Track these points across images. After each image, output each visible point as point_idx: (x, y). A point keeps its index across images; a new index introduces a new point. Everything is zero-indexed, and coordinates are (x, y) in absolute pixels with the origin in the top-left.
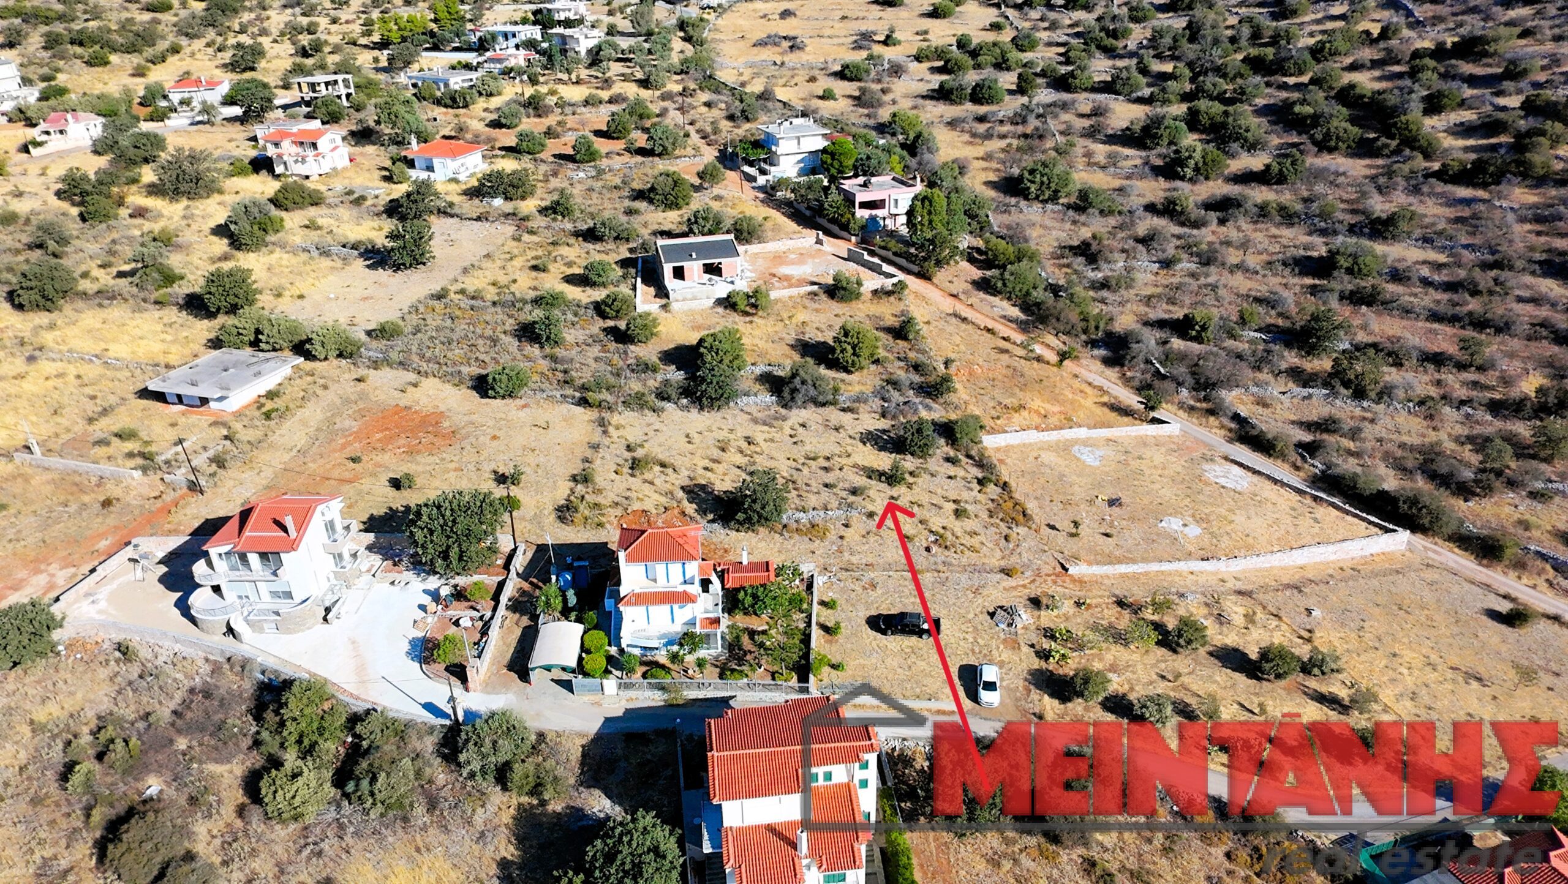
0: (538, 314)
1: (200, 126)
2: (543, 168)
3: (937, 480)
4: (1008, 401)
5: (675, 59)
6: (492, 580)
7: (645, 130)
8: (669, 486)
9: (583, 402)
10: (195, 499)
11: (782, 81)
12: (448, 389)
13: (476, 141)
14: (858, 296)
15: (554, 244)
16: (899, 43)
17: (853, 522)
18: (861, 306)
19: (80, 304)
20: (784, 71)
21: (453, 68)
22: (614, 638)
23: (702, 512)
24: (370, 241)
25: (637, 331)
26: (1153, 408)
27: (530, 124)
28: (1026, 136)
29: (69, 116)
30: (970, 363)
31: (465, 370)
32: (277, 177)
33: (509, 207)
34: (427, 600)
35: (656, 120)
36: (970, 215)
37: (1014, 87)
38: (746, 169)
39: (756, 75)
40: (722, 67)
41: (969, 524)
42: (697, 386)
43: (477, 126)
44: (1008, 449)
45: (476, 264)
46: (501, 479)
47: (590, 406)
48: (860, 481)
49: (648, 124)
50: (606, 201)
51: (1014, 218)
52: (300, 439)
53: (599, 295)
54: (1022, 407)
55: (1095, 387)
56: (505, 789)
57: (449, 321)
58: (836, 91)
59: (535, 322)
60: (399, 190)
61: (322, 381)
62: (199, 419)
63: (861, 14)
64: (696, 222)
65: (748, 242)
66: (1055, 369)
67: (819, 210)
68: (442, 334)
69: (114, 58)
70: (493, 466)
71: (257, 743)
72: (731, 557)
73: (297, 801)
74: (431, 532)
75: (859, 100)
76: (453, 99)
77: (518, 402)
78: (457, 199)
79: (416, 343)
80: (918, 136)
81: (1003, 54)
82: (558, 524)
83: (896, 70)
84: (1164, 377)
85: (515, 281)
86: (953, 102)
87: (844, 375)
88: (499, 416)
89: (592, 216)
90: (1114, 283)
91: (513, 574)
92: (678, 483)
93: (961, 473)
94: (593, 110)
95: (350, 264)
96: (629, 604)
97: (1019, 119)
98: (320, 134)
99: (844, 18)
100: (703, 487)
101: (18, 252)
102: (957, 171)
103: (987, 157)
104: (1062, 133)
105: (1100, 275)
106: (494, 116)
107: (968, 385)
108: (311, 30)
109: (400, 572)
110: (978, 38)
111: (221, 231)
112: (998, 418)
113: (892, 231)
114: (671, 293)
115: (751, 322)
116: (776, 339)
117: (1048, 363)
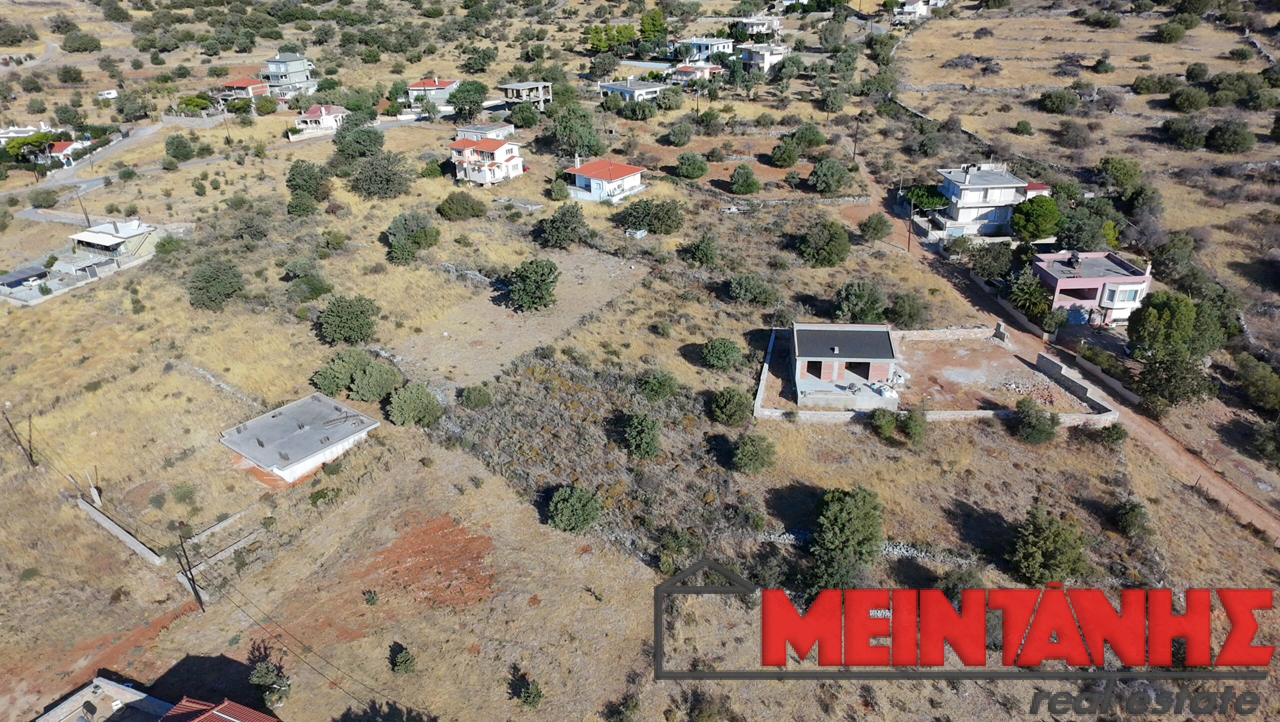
0: (638, 404)
1: (423, 122)
2: (699, 197)
5: (857, 78)
7: (813, 159)
9: (653, 561)
10: (191, 619)
11: (970, 109)
12: (510, 498)
14: (1050, 435)
15: (684, 297)
16: (1112, 69)
18: (1052, 453)
20: (974, 97)
24: (506, 267)
25: (745, 460)
27: (697, 144)
33: (650, 242)
35: (824, 147)
37: (1267, 132)
38: (917, 219)
39: (942, 100)
40: (905, 89)
43: (646, 140)
45: (596, 313)
46: (518, 685)
47: (661, 570)
49: (816, 151)
50: (752, 245)
52: (332, 544)
53: (714, 383)
57: (543, 393)
58: (1032, 125)
59: (631, 417)
60: (552, 210)
61: (388, 457)
63: (1067, 35)
65: (907, 326)
67: (1004, 291)
68: (529, 411)
69: (384, 57)
75: (1059, 137)
76: (634, 111)
78: (601, 226)
79: (497, 421)
80: (1139, 193)
81: (1250, 89)
85: (627, 346)
86: (1180, 147)
88: (551, 560)
89: (733, 265)
94: (764, 131)
95: (479, 294)
98: (498, 144)
99: (1047, 39)
101: (227, 239)
102: (1192, 244)
103: (1232, 227)
106: (664, 131)
108: (540, 36)
110: (1215, 69)
111: (385, 238)
113: (1100, 328)
114: (800, 396)
115: (896, 459)
116: (927, 496)
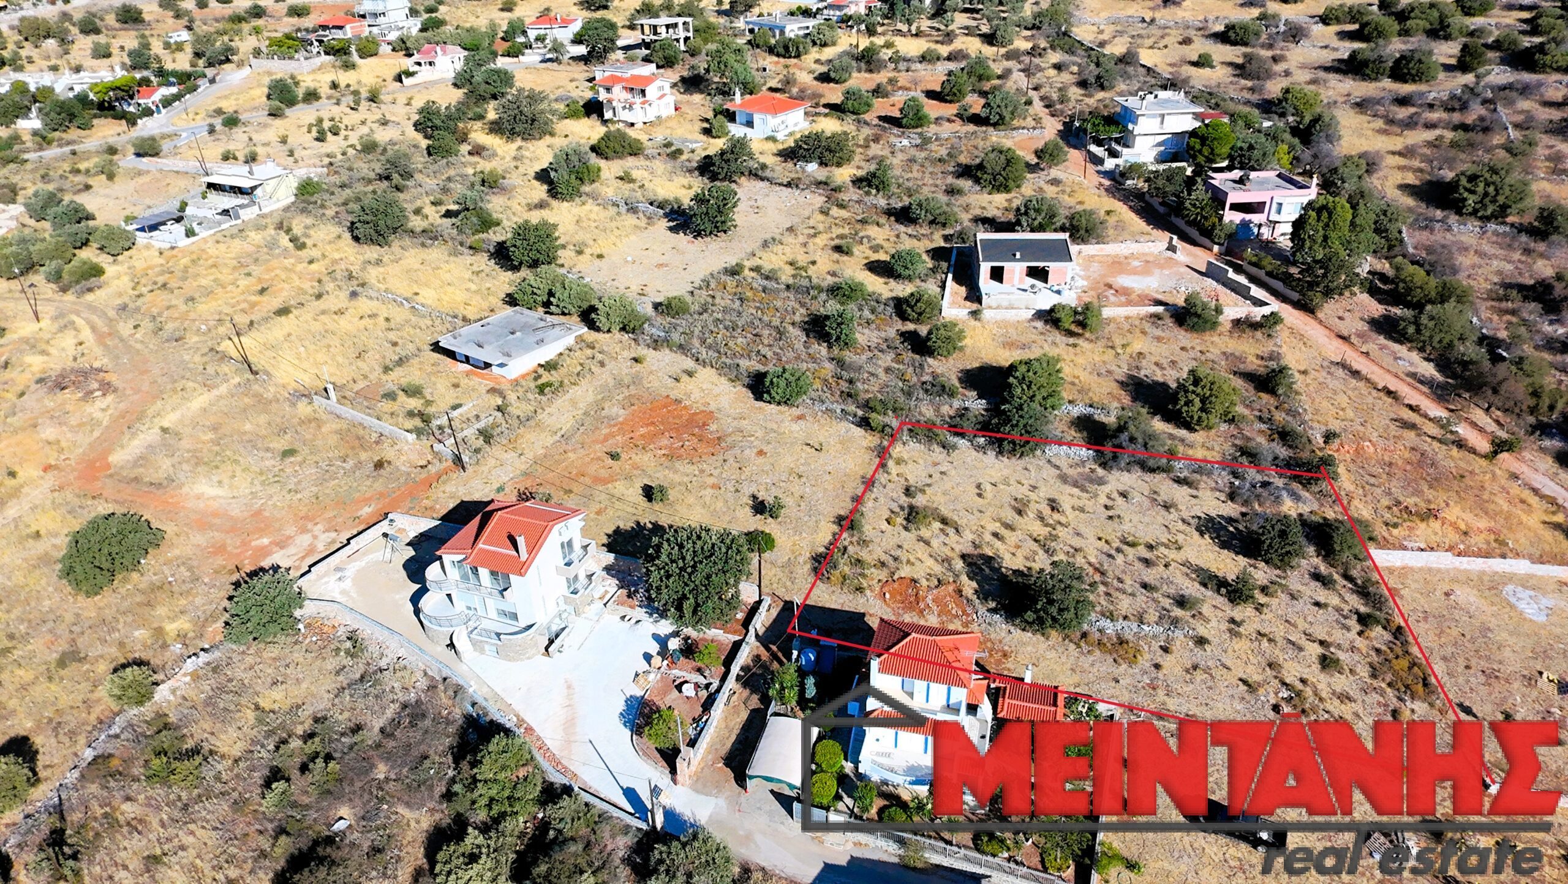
0: (832, 307)
1: (549, 64)
2: (866, 131)
3: (1299, 605)
4: (1410, 501)
5: (1028, 11)
6: (728, 639)
7: (983, 94)
8: (947, 551)
9: (864, 423)
10: (457, 475)
11: (1149, 42)
12: (723, 384)
13: (801, 97)
14: (1214, 325)
15: (863, 222)
17: (1176, 647)
18: (1216, 339)
19: (407, 241)
20: (1153, 30)
21: (792, 14)
22: (852, 750)
23: (983, 594)
24: (677, 200)
25: (939, 343)
27: (860, 80)
28: (1464, 127)
29: (438, 49)
30: (1359, 438)
31: (744, 363)
32: (605, 122)
33: (822, 174)
34: (654, 648)
35: (996, 82)
36: (1378, 229)
37: (1453, 61)
38: (1093, 148)
39: (1120, 33)
40: (1080, 23)
41: (1341, 682)
42: (999, 423)
43: (805, 78)
44: (1405, 572)
45: (778, 237)
46: (759, 507)
47: (872, 429)
48: (1191, 588)
49: (987, 86)
50: (927, 175)
51: (1438, 237)
52: (566, 421)
53: (903, 289)
54: (1430, 514)
55: (1543, 497)
57: (738, 303)
58: (1214, 57)
59: (827, 317)
60: (716, 145)
61: (599, 357)
62: (480, 382)
64: (1026, 213)
65: (1084, 241)
66: (1483, 462)
67: (1178, 208)
68: (728, 317)
70: (753, 489)
72: (1011, 667)
75: (1241, 70)
76: (786, 48)
77: (795, 412)
78: (770, 160)
79: (699, 325)
80: (1317, 120)
81: (1442, 19)
82: (812, 578)
83: (1295, 34)
85: (814, 263)
86: (1365, 77)
87: (1183, 433)
88: (770, 425)
89: (910, 193)
91: (751, 638)
92: (959, 548)
93: (1335, 601)
94: (930, 67)
95: (653, 224)
97: (1457, 103)
98: (649, 80)
100: (989, 560)
101: (370, 181)
102: (1364, 167)
103: (1407, 153)
104: (1517, 126)
106: (823, 69)
107: (1352, 467)
109: (632, 607)
111: (543, 176)
112: (1395, 526)
113: (1268, 242)
114: (984, 297)
115: (1075, 346)
116: (1103, 371)
117: (1473, 451)
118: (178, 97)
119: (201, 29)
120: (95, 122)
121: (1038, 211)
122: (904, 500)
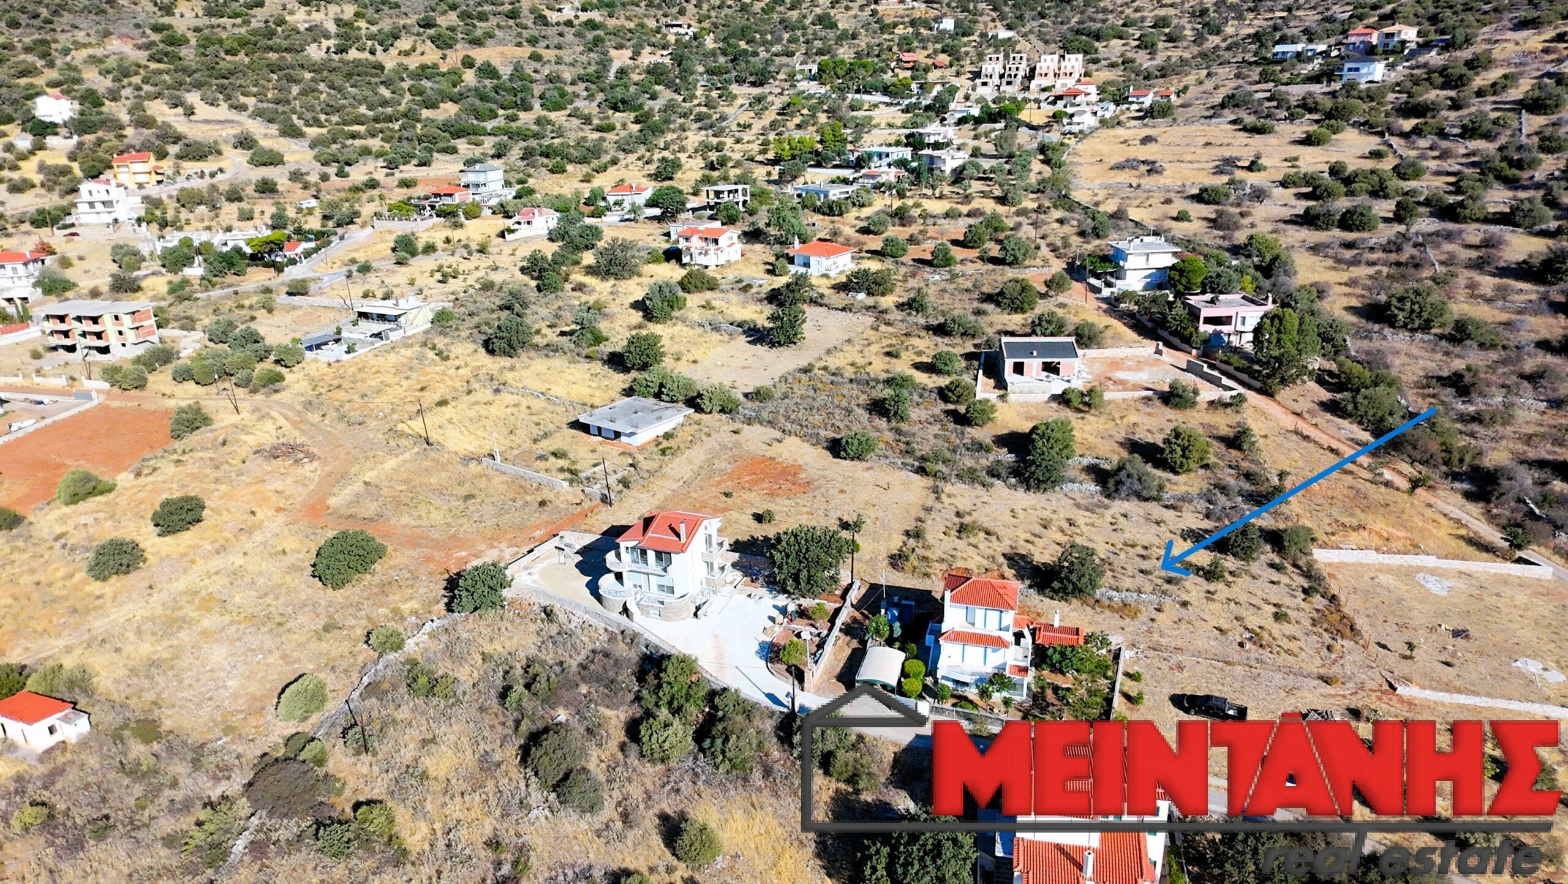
0: (888, 392)
1: (627, 223)
2: (903, 270)
3: (1258, 583)
4: (1347, 520)
5: (1033, 179)
6: (831, 606)
7: (999, 242)
8: (991, 552)
9: (921, 471)
10: (604, 509)
11: (1136, 202)
12: (806, 448)
13: (847, 243)
14: (1193, 404)
15: (907, 335)
16: (1265, 168)
17: (1166, 608)
18: (1195, 414)
19: (533, 354)
20: (1139, 193)
21: (833, 182)
22: (932, 672)
23: (1020, 577)
24: (753, 321)
25: (976, 415)
26: (1519, 547)
27: (894, 231)
28: (1398, 264)
29: (536, 211)
31: (823, 433)
32: (683, 266)
33: (870, 301)
34: (775, 613)
35: (1009, 233)
36: (1325, 338)
37: (1391, 215)
38: (1093, 281)
39: (1112, 196)
40: (1077, 188)
41: (1289, 629)
42: (1026, 468)
43: (849, 231)
44: (1341, 566)
45: (839, 347)
46: (845, 525)
47: (927, 474)
49: (1002, 236)
50: (957, 302)
51: (1376, 344)
52: (686, 473)
53: (943, 381)
54: (1361, 527)
55: (1451, 519)
56: (827, 773)
57: (812, 392)
58: (1191, 213)
59: (885, 399)
60: (780, 282)
61: (706, 430)
62: (611, 449)
63: (1226, 141)
64: (1040, 325)
65: (1087, 346)
66: (1406, 496)
67: (1162, 322)
68: (805, 402)
69: (570, 168)
70: (839, 514)
71: (638, 698)
72: (1043, 620)
73: (666, 746)
74: (788, 556)
75: (1214, 223)
76: (831, 208)
77: (865, 464)
78: (826, 292)
79: (783, 407)
80: (1276, 258)
81: (1382, 182)
82: (890, 569)
83: (1259, 195)
84: (1538, 518)
85: (870, 364)
86: (1318, 228)
87: (1171, 476)
88: (848, 474)
89: (943, 314)
90: (1487, 417)
91: (848, 603)
92: (1000, 550)
93: (1285, 579)
94: (953, 222)
95: (735, 339)
96: (948, 639)
97: (1393, 246)
98: (722, 232)
99: (1208, 144)
100: (1023, 557)
101: (493, 311)
102: (1315, 294)
103: (1352, 283)
104: (1442, 263)
105: (1471, 409)
106: (864, 224)
107: (1303, 501)
108: (719, 148)
109: (756, 588)
110: (1353, 165)
111: (638, 305)
112: (1333, 534)
113: (1236, 347)
114: (1009, 386)
115: (1083, 419)
116: (1106, 436)
117: (1398, 489)
118: (316, 250)
119: (326, 197)
120: (249, 269)
121: (1049, 322)
122: (957, 520)
